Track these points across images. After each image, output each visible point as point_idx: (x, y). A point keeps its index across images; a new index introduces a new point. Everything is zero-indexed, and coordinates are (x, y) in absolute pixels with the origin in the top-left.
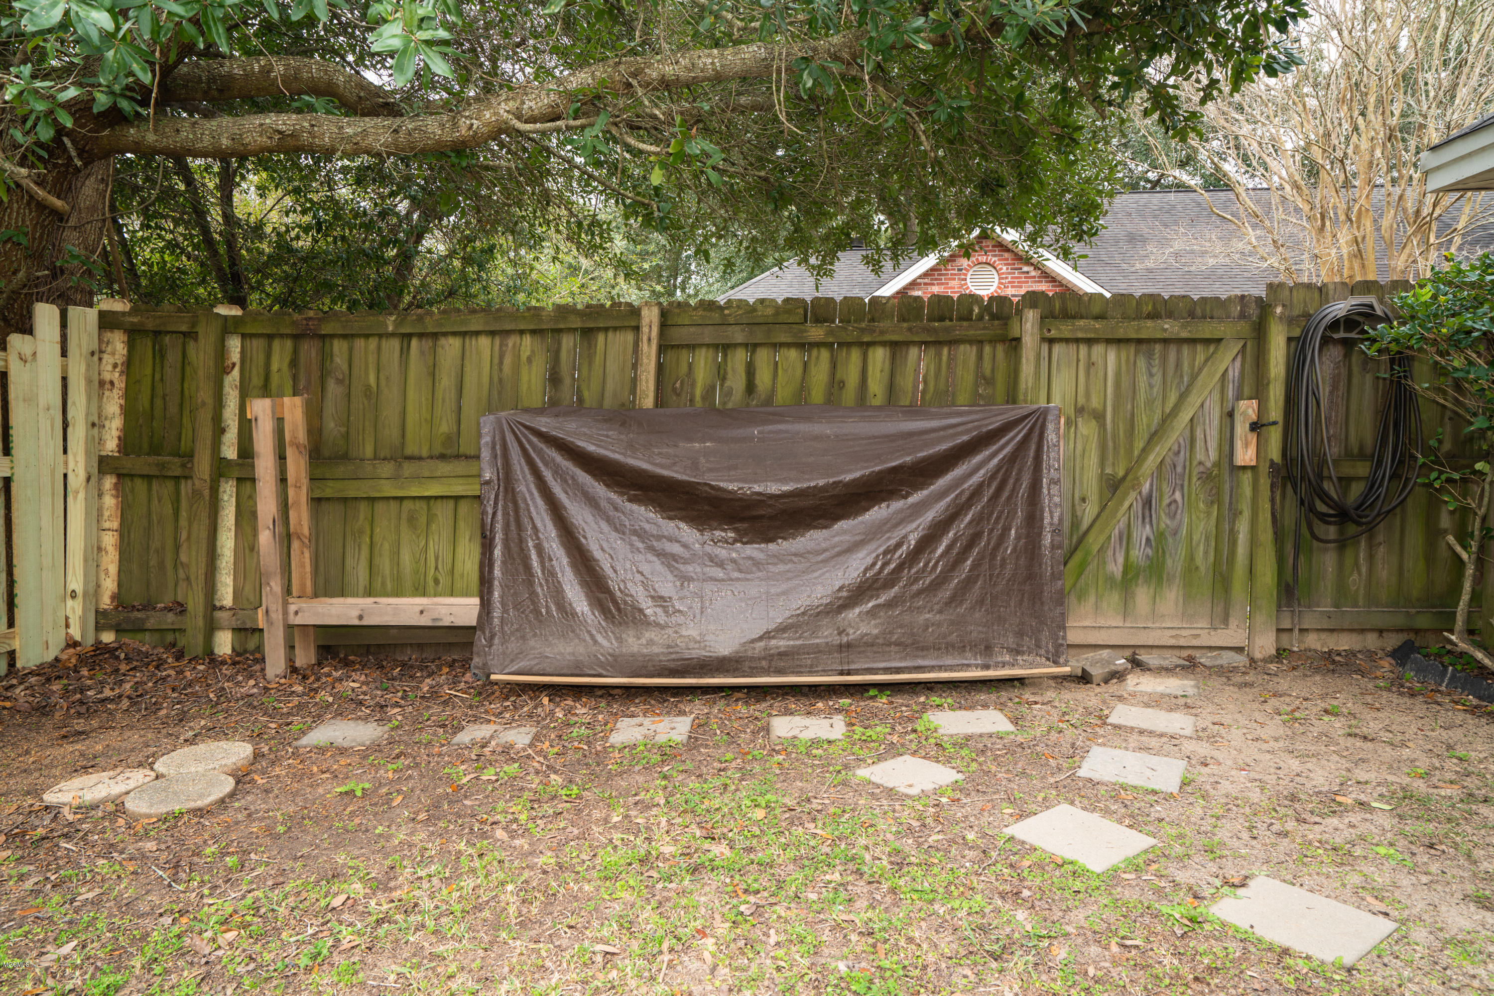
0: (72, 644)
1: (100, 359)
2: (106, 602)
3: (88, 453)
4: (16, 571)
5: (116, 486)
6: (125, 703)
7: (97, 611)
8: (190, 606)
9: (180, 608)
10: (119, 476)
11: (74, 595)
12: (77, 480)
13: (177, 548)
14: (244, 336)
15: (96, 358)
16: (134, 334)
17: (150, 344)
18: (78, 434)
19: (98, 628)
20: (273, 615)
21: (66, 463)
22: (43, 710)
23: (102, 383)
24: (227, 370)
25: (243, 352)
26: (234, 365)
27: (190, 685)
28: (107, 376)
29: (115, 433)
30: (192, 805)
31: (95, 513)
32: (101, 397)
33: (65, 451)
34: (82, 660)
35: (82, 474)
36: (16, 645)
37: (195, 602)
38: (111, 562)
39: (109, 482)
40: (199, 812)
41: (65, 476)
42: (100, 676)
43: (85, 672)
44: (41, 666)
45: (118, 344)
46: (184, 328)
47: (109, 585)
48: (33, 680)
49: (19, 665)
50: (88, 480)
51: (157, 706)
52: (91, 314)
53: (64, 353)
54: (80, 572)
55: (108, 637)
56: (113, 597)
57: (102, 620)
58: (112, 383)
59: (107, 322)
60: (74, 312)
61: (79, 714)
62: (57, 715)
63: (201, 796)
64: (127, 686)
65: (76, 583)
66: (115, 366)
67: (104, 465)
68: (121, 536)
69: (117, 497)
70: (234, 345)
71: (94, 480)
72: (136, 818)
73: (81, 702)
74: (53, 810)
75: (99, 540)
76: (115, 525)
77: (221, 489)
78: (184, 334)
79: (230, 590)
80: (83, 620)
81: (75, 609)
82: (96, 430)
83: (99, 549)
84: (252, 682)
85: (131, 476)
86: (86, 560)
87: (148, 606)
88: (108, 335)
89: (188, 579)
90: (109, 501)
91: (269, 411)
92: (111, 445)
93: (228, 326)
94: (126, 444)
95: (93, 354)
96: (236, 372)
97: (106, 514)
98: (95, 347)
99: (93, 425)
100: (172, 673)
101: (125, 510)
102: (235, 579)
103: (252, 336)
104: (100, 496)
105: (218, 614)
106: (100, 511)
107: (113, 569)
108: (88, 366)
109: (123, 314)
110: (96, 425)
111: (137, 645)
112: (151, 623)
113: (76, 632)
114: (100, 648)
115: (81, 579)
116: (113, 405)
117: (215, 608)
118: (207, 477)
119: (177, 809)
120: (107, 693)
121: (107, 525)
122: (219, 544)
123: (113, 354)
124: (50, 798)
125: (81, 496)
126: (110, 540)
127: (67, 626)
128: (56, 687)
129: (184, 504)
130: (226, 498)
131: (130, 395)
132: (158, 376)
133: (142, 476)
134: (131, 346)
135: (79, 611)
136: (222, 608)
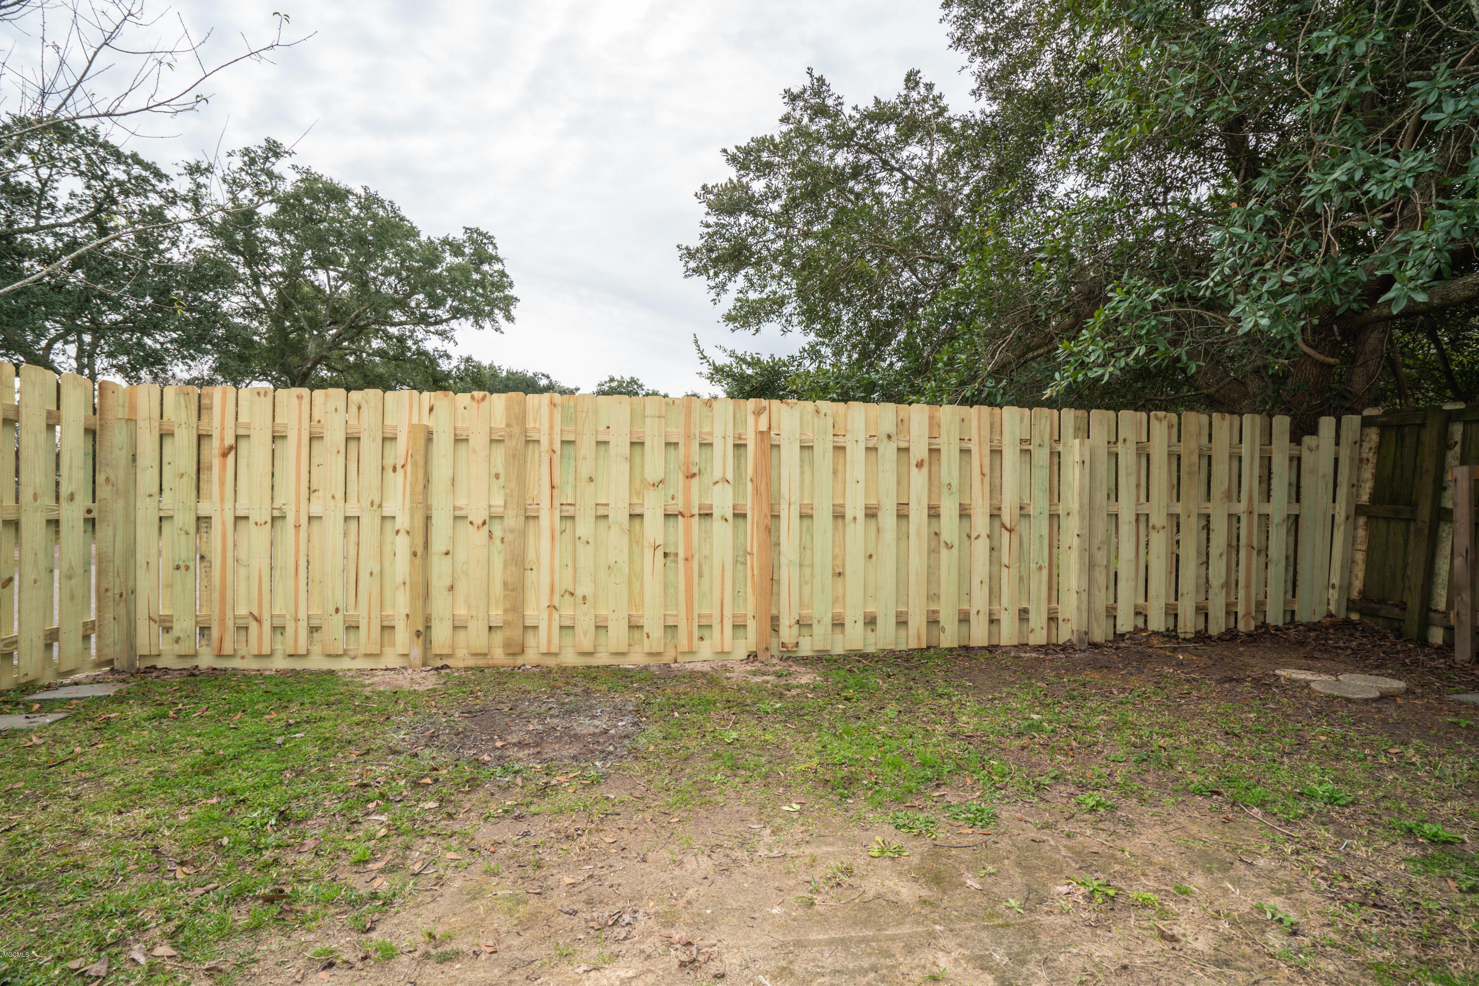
0: (1330, 615)
1: (1361, 446)
2: (1355, 595)
3: (1348, 503)
4: (1298, 567)
5: (1366, 524)
6: (1349, 652)
7: (1348, 599)
8: (1409, 605)
9: (1403, 606)
10: (1368, 517)
11: (1333, 586)
12: (1340, 518)
13: (1405, 566)
14: (1465, 423)
15: (1358, 445)
16: (1384, 428)
17: (1394, 433)
18: (1343, 491)
19: (1348, 609)
20: (1463, 618)
21: (1334, 508)
22: (1302, 644)
23: (1361, 460)
24: (1450, 447)
25: (1464, 434)
26: (1456, 443)
27: (1398, 653)
28: (1365, 456)
29: (1368, 491)
30: (1345, 695)
31: (1351, 539)
32: (1359, 469)
33: (1334, 501)
34: (1334, 625)
35: (1343, 515)
36: (1296, 608)
37: (1414, 602)
38: (1360, 571)
39: (1362, 521)
40: (1349, 700)
41: (1333, 516)
42: (1340, 635)
43: (1331, 631)
44: (1308, 623)
45: (1373, 435)
46: (1418, 421)
47: (1358, 584)
48: (1301, 628)
49: (1296, 619)
50: (1347, 518)
51: (1368, 658)
52: (1356, 419)
53: (1337, 444)
54: (1338, 573)
55: (1355, 617)
56: (1360, 592)
57: (1351, 605)
58: (1368, 460)
59: (1367, 422)
60: (1346, 419)
61: (1320, 650)
62: (1308, 648)
63: (1353, 693)
64: (1354, 644)
65: (1335, 580)
66: (1370, 449)
67: (1359, 510)
68: (1368, 555)
69: (1366, 530)
70: (1457, 431)
71: (1351, 519)
72: (1314, 691)
73: (1324, 645)
74: (1278, 677)
75: (1353, 556)
76: (1364, 547)
77: (1441, 529)
78: (1419, 425)
79: (1444, 599)
80: (1338, 601)
81: (1333, 595)
82: (1355, 489)
83: (1353, 561)
84: (1442, 661)
85: (1377, 518)
86: (1342, 567)
87: (1383, 601)
88: (1367, 430)
89: (1410, 588)
90: (1361, 533)
91: (1467, 475)
92: (1365, 498)
93: (1451, 417)
94: (1375, 497)
95: (1355, 443)
96: (1458, 448)
97: (1359, 540)
98: (1358, 438)
99: (1353, 486)
100: (1388, 644)
101: (1371, 539)
102: (1448, 593)
103: (1471, 422)
104: (1355, 528)
105: (1432, 615)
106: (1354, 538)
107: (1361, 575)
108: (1352, 450)
109: (1377, 416)
110: (1355, 486)
111: (1372, 625)
112: (1383, 612)
113: (1332, 608)
114: (1347, 622)
115: (1338, 578)
116: (1368, 473)
117: (1430, 610)
118: (1427, 520)
119: (1336, 693)
120: (1341, 644)
121: (1359, 547)
122: (1437, 566)
123: (1370, 442)
124: (1278, 672)
125: (1342, 528)
126: (1360, 557)
127: (1328, 604)
128: (1312, 634)
129: (1412, 537)
130: (1444, 535)
131: (1379, 467)
132: (1398, 454)
133: (1384, 518)
134: (1381, 436)
135: (1336, 596)
136: (1436, 611)
